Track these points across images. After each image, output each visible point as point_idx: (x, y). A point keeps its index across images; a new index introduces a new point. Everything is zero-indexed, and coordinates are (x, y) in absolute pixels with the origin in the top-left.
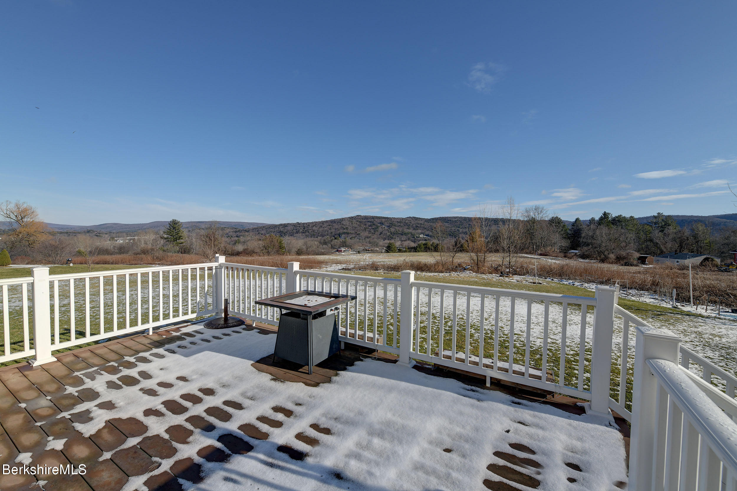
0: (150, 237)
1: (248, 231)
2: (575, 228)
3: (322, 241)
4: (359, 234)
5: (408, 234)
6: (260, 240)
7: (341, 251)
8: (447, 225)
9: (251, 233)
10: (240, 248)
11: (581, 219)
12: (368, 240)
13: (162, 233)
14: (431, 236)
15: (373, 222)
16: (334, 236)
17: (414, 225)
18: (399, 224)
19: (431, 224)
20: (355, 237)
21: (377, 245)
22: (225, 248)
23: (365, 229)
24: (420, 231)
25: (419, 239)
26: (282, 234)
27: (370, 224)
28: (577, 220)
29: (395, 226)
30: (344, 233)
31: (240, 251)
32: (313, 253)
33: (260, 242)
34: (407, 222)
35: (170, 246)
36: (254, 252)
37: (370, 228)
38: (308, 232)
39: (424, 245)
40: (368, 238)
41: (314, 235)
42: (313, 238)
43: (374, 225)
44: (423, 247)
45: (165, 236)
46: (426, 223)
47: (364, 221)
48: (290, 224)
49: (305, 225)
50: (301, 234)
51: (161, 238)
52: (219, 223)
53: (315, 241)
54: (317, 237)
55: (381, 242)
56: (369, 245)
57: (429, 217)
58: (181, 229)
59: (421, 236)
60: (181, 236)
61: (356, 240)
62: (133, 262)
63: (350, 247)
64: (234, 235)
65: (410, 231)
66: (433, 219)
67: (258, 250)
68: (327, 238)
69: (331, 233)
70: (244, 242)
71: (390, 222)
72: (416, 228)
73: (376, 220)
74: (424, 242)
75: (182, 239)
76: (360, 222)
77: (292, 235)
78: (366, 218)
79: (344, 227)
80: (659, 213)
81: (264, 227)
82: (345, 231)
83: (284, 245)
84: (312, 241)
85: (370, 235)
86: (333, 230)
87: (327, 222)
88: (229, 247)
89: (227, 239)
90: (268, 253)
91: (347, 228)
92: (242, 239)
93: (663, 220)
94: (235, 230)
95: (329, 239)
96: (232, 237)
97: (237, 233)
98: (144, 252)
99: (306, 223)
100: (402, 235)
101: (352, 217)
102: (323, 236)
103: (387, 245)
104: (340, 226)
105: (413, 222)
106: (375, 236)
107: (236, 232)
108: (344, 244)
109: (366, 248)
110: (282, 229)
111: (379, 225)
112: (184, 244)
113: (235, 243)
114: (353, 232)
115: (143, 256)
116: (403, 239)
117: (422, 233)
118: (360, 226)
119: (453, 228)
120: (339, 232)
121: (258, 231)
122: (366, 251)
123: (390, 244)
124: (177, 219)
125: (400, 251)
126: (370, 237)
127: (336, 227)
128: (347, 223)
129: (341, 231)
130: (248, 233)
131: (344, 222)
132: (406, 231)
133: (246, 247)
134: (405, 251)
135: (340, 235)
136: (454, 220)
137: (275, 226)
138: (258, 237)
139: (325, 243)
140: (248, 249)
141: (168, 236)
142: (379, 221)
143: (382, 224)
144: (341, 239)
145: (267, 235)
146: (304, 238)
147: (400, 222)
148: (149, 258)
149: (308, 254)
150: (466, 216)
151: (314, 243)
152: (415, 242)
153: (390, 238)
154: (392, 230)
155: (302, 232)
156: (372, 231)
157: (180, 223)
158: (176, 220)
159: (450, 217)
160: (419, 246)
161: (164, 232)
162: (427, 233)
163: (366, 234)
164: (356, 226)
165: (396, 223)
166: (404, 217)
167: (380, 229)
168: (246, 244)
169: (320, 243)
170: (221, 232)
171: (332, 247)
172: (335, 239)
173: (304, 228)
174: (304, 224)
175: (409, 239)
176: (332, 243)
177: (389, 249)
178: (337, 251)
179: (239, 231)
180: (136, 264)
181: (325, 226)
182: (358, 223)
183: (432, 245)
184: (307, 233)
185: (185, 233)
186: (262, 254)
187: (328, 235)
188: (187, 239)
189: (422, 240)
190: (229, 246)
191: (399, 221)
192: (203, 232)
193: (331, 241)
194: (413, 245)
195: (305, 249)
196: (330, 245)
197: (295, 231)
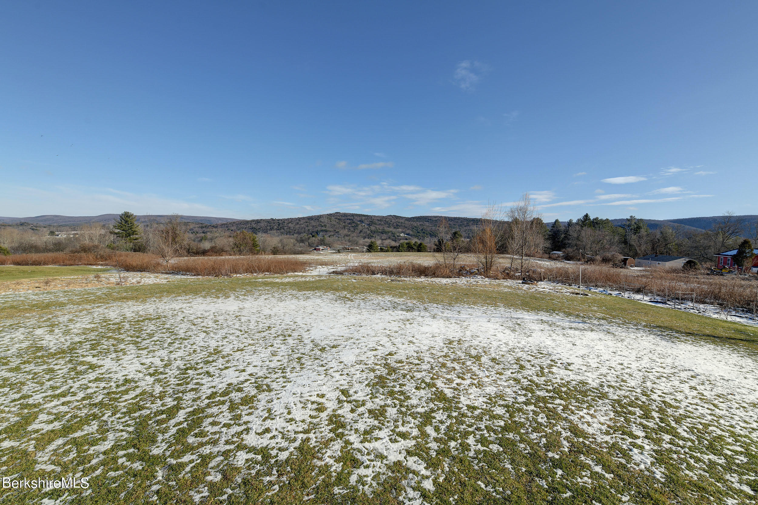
0: (98, 232)
1: (216, 227)
2: (555, 229)
3: (299, 239)
4: (338, 232)
5: (389, 232)
6: (230, 237)
7: (319, 249)
8: (428, 224)
9: (220, 230)
10: (207, 245)
11: (560, 220)
12: (347, 238)
13: (112, 227)
14: (411, 235)
15: (352, 220)
16: (311, 234)
17: (395, 224)
18: (380, 222)
19: (412, 223)
20: (333, 235)
21: (357, 244)
22: (189, 245)
23: (344, 227)
24: (400, 230)
25: (400, 238)
26: (255, 230)
27: (349, 221)
28: (557, 221)
29: (375, 224)
30: (322, 231)
31: (206, 249)
32: (289, 251)
33: (231, 239)
34: (387, 220)
35: (121, 242)
36: (223, 250)
37: (349, 225)
38: (284, 229)
39: (407, 244)
40: (347, 236)
41: (290, 232)
42: (288, 236)
43: (354, 222)
44: (405, 246)
45: (117, 231)
46: (406, 222)
47: (343, 218)
48: (264, 220)
49: (280, 222)
50: (275, 231)
51: (111, 233)
52: (182, 217)
53: (291, 238)
54: (293, 235)
55: (361, 241)
56: (349, 244)
57: (410, 216)
58: (135, 223)
59: (402, 235)
60: (135, 231)
61: (335, 238)
62: (68, 262)
63: (329, 246)
64: (201, 230)
65: (390, 229)
66: (413, 218)
67: (228, 249)
68: (304, 235)
69: (309, 230)
70: (211, 239)
71: (371, 220)
72: (397, 227)
73: (356, 218)
74: (406, 241)
75: (136, 234)
76: (339, 219)
77: (265, 231)
78: (345, 215)
79: (323, 225)
80: (631, 217)
81: (234, 223)
82: (324, 228)
83: (257, 243)
84: (288, 238)
85: (349, 233)
86: (310, 228)
87: (304, 218)
88: (194, 245)
89: (192, 236)
90: (240, 252)
91: (325, 226)
92: (209, 235)
93: (635, 223)
94: (200, 225)
95: (306, 237)
96: (197, 233)
97: (204, 229)
98: (85, 249)
99: (281, 220)
100: (383, 233)
101: (331, 214)
102: (299, 233)
103: (367, 244)
104: (318, 223)
105: (393, 221)
106: (355, 234)
107: (202, 227)
108: (322, 242)
109: (345, 246)
110: (254, 226)
111: (359, 223)
112: (140, 240)
113: (201, 240)
114: (332, 230)
115: (83, 254)
116: (383, 238)
117: (402, 232)
118: (339, 224)
119: (433, 228)
120: (316, 229)
121: (227, 227)
122: (346, 250)
123: (372, 243)
124: (130, 212)
125: (382, 250)
126: (349, 235)
127: (314, 224)
128: (325, 220)
129: (319, 228)
130: (216, 230)
131: (322, 220)
132: (387, 229)
133: (214, 245)
134: (387, 251)
135: (317, 233)
136: (434, 219)
137: (246, 222)
138: (227, 233)
139: (302, 241)
140: (216, 247)
141: (119, 230)
142: (359, 219)
143: (362, 221)
144: (320, 237)
145: (239, 232)
146: (278, 236)
147: (381, 220)
148: (91, 257)
149: (285, 253)
150: (446, 216)
151: (290, 241)
152: (395, 241)
153: (370, 237)
154: (373, 228)
155: (276, 229)
156: (352, 229)
157: (133, 217)
158: (128, 213)
159: (430, 217)
160: (402, 245)
161: (114, 226)
162: (408, 232)
163: (346, 232)
164: (335, 223)
165: (377, 221)
166: (385, 214)
167: (360, 228)
168: (213, 241)
169: (297, 240)
170: (184, 228)
171: (310, 245)
172: (313, 236)
173: (279, 225)
174: (278, 220)
175: (389, 238)
176: (309, 241)
177: (371, 248)
178: (315, 249)
179: (206, 227)
180: (72, 265)
181: (302, 222)
182: (337, 221)
183: (414, 245)
184: (282, 230)
185: (140, 228)
186: (232, 253)
187: (305, 232)
188: (143, 234)
189: (403, 239)
190: (193, 243)
191: (379, 219)
192: (162, 227)
193: (309, 238)
194: (393, 244)
195: (281, 248)
196: (307, 243)
197: (269, 228)
